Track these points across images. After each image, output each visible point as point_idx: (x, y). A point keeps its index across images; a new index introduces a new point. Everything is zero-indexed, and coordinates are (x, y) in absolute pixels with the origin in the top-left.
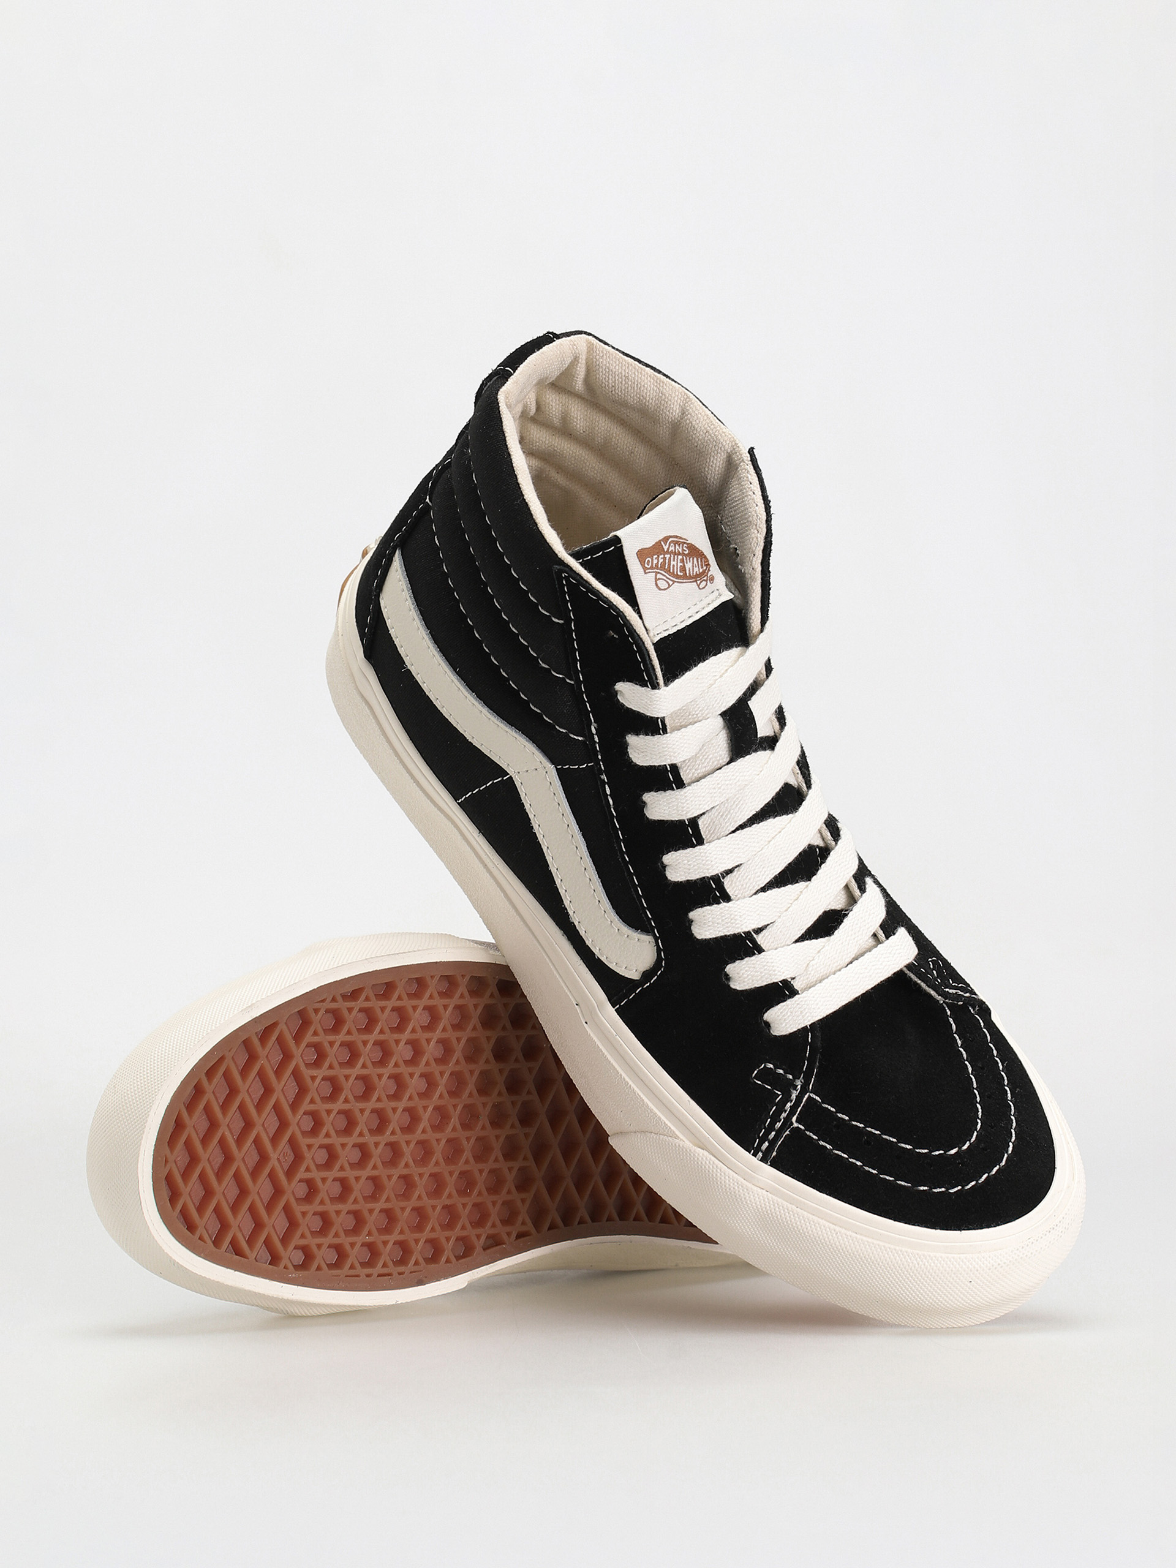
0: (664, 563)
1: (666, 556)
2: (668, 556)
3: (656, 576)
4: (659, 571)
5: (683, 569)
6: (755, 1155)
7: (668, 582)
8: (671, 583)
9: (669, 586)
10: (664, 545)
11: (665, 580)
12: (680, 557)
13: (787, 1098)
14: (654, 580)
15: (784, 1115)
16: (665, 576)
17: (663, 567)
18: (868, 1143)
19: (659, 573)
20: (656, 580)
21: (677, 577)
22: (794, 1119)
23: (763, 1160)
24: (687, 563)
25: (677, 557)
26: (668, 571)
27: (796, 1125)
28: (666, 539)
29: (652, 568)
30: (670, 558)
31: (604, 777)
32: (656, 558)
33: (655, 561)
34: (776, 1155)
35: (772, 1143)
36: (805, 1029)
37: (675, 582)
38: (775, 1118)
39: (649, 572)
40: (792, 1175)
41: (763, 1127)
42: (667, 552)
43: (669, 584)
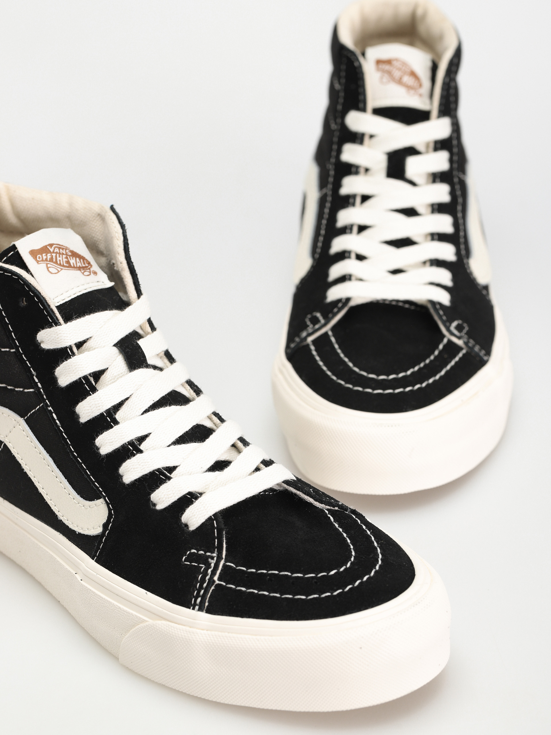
0: (52, 258)
1: (53, 254)
2: (54, 255)
3: (47, 265)
4: (48, 262)
5: (68, 262)
6: (194, 609)
7: (57, 269)
8: (59, 270)
9: (59, 272)
10: (50, 248)
11: (55, 268)
12: (64, 256)
13: (208, 566)
14: (46, 269)
15: (208, 578)
16: (54, 265)
17: (51, 260)
18: (270, 580)
19: (48, 264)
20: (48, 268)
21: (63, 266)
22: (216, 578)
23: (200, 609)
24: (70, 259)
25: (62, 256)
26: (56, 262)
27: (217, 582)
28: (51, 245)
29: (43, 260)
30: (56, 256)
31: (50, 408)
32: (45, 256)
33: (44, 257)
34: (208, 605)
35: (204, 597)
36: (210, 519)
37: (63, 269)
38: (203, 580)
39: (41, 263)
40: (221, 614)
41: (195, 589)
42: (53, 252)
43: (58, 270)
